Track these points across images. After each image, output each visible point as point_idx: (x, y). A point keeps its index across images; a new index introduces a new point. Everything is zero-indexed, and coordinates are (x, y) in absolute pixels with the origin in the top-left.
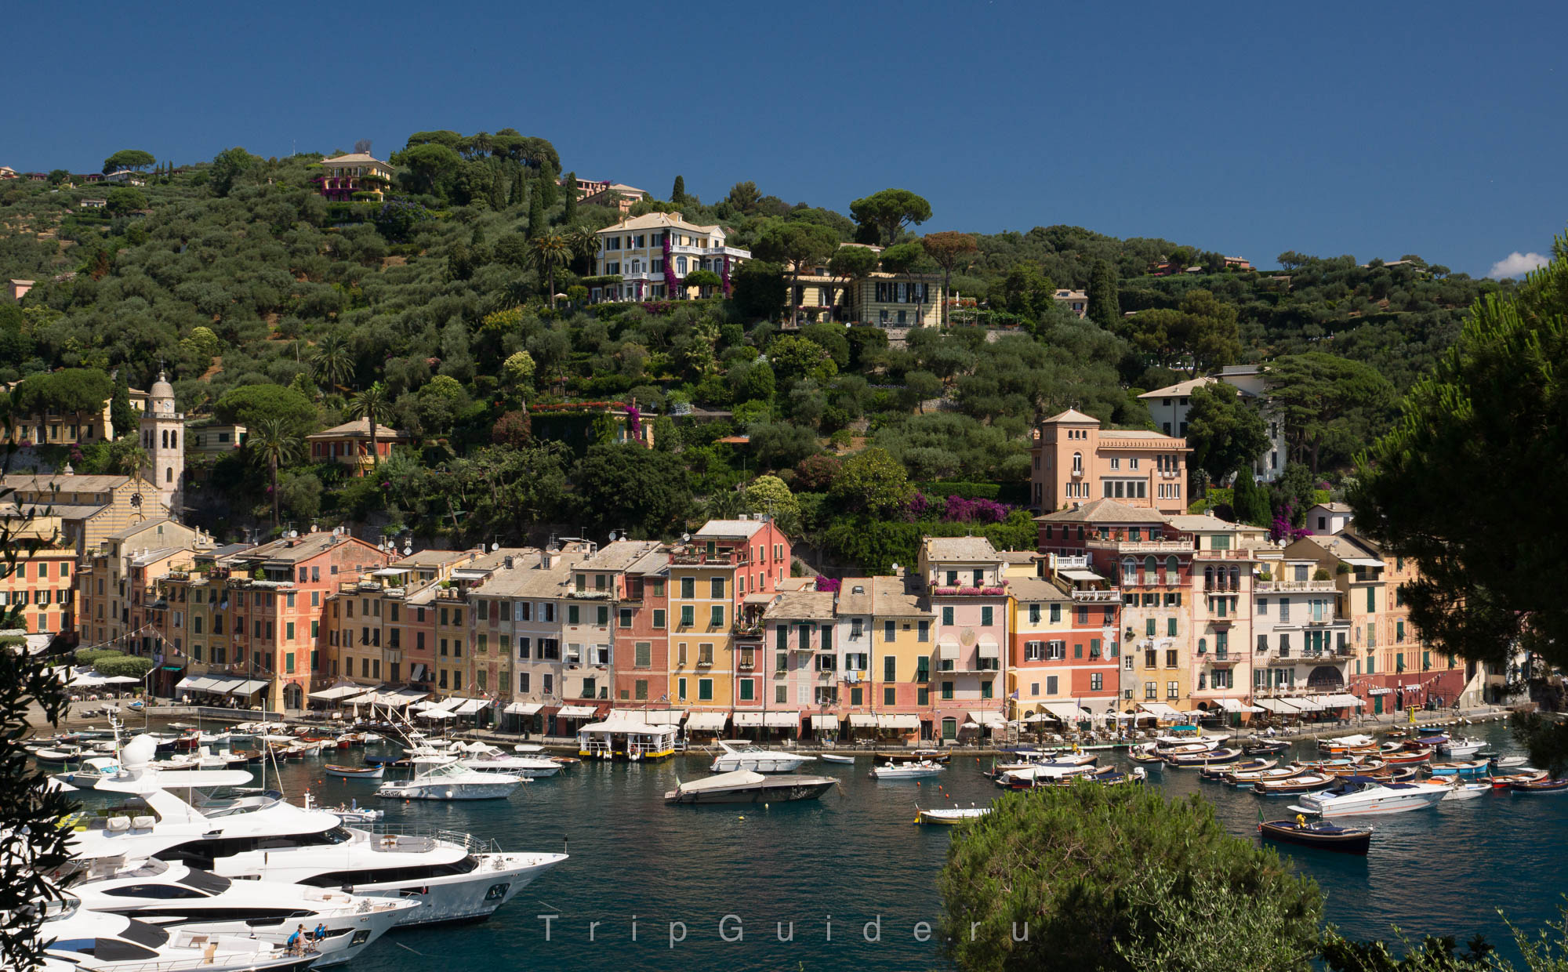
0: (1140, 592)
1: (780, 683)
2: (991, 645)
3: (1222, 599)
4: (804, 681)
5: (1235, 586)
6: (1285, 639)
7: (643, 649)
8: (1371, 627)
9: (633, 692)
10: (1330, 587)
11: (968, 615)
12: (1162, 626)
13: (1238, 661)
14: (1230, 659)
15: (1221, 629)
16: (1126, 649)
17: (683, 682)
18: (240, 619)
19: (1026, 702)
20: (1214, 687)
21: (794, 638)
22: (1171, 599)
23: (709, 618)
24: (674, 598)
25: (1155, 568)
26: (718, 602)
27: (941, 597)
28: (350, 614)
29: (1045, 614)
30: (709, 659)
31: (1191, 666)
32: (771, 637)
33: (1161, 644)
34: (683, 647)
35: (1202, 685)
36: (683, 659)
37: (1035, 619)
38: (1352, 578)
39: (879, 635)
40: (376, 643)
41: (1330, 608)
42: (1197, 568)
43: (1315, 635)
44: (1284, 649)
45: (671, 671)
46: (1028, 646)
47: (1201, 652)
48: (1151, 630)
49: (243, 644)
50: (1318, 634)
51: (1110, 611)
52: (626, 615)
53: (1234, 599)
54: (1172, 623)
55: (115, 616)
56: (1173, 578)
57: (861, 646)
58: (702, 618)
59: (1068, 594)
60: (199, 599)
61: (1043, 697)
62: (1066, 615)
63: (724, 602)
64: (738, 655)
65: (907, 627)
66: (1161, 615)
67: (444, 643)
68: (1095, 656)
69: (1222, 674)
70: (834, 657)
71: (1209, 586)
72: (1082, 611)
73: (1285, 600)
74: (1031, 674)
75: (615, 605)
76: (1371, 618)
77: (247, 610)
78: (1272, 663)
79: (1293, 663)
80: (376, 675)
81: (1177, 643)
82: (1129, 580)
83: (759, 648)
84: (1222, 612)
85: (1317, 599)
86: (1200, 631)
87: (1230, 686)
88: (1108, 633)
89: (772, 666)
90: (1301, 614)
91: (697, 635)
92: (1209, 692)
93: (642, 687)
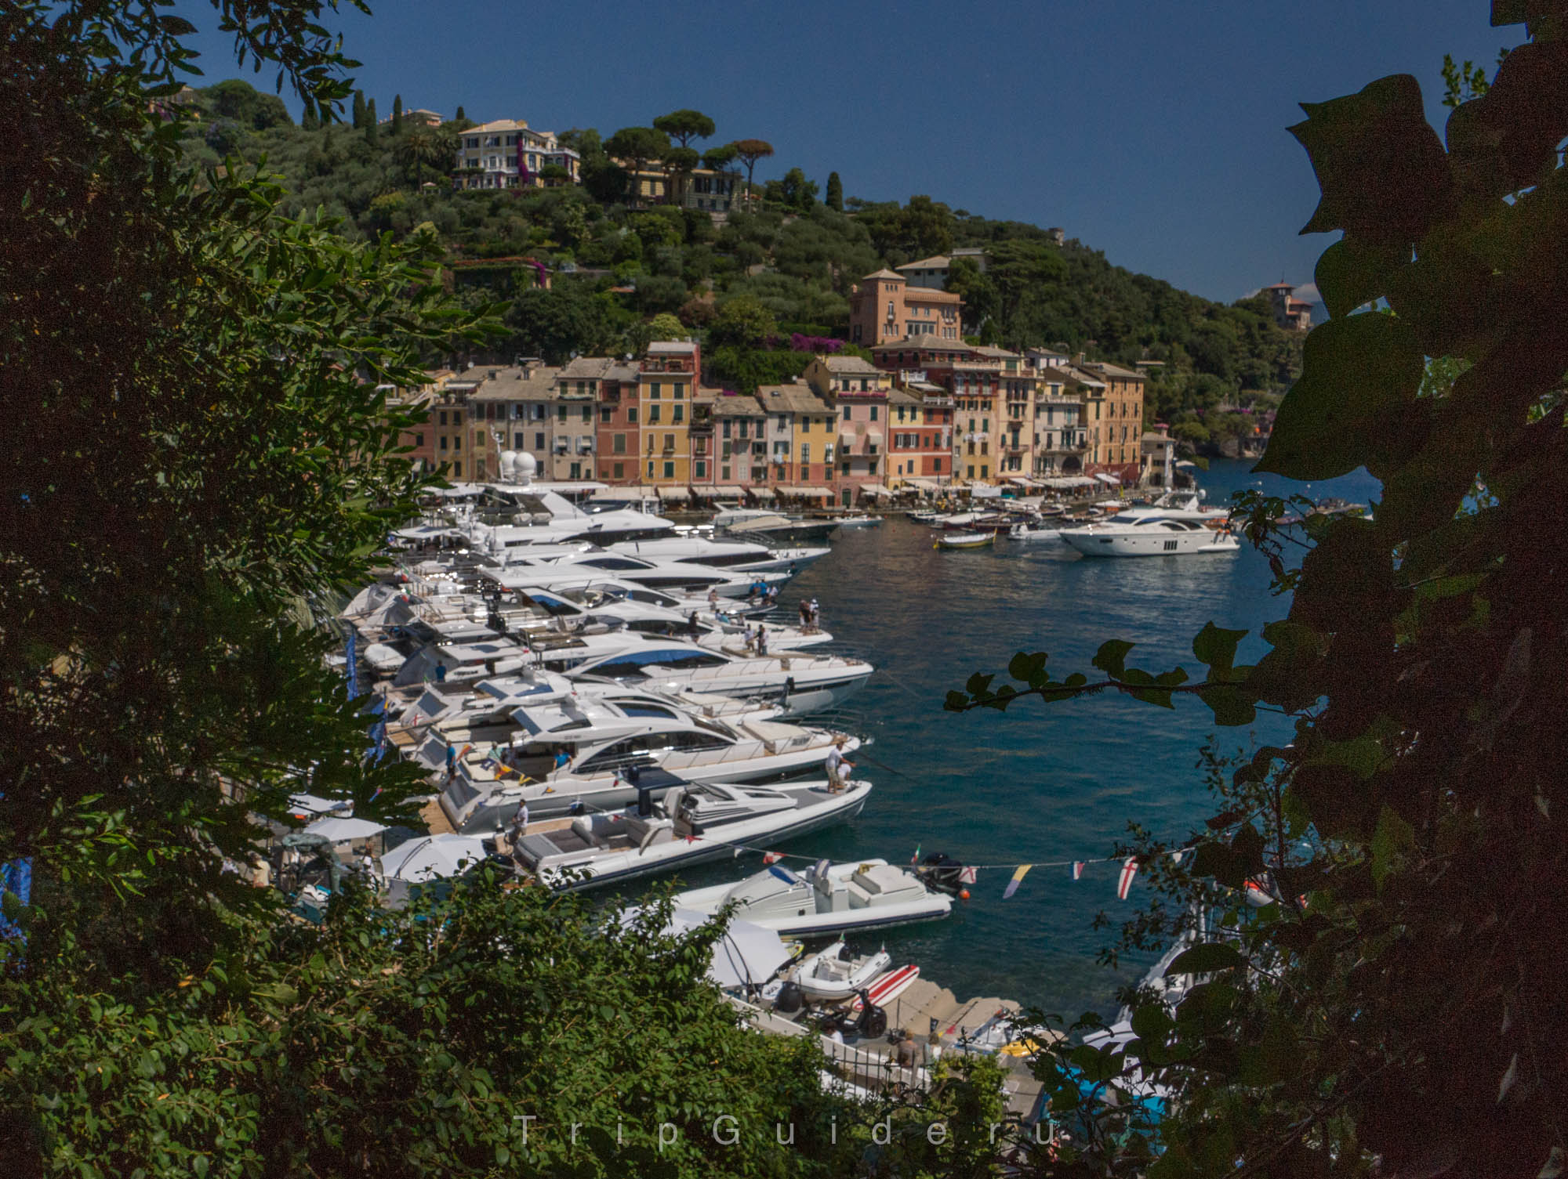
0: (966, 399)
1: (726, 464)
2: (876, 434)
3: (1017, 406)
4: (743, 463)
5: (1025, 397)
6: (1050, 436)
7: (620, 439)
8: (1097, 429)
9: (612, 473)
10: (1076, 400)
11: (861, 412)
12: (979, 425)
13: (1025, 451)
14: (1021, 449)
15: (1015, 428)
16: (956, 441)
17: (651, 465)
19: (895, 479)
20: (1010, 468)
21: (735, 428)
22: (984, 405)
23: (672, 414)
24: (645, 399)
25: (977, 382)
26: (679, 402)
27: (843, 399)
29: (908, 414)
30: (672, 446)
31: (997, 455)
32: (719, 428)
33: (978, 437)
34: (651, 437)
35: (1002, 469)
36: (651, 446)
37: (901, 417)
38: (1089, 394)
39: (799, 427)
41: (1076, 416)
42: (1003, 383)
43: (1067, 434)
44: (1049, 444)
45: (643, 455)
46: (896, 437)
47: (1003, 444)
48: (972, 428)
50: (1068, 434)
51: (947, 413)
52: (606, 412)
53: (1024, 406)
54: (985, 422)
56: (987, 390)
57: (785, 436)
58: (666, 414)
59: (921, 399)
61: (906, 476)
62: (919, 415)
63: (685, 401)
64: (694, 442)
65: (817, 421)
66: (979, 416)
67: (443, 439)
68: (937, 446)
69: (1014, 460)
70: (765, 444)
71: (1009, 397)
72: (929, 412)
73: (1051, 408)
74: (899, 458)
75: (597, 404)
76: (1097, 424)
78: (1043, 453)
79: (1053, 454)
81: (989, 437)
82: (960, 390)
83: (710, 437)
84: (1016, 416)
85: (1068, 409)
86: (1003, 429)
87: (1019, 469)
88: (946, 429)
89: (720, 451)
90: (1060, 419)
91: (665, 427)
92: (1007, 473)
93: (619, 469)
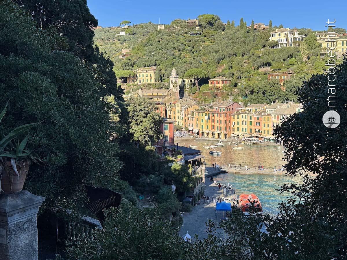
18: (213, 119)
28: (238, 118)
40: (246, 124)
49: (214, 125)
55: (178, 119)
60: (202, 115)
67: (264, 124)
77: (215, 118)
80: (246, 131)
